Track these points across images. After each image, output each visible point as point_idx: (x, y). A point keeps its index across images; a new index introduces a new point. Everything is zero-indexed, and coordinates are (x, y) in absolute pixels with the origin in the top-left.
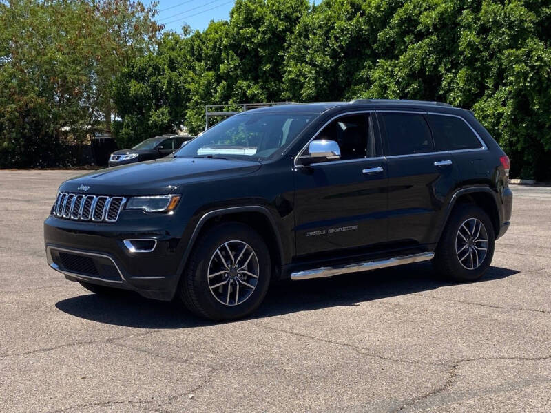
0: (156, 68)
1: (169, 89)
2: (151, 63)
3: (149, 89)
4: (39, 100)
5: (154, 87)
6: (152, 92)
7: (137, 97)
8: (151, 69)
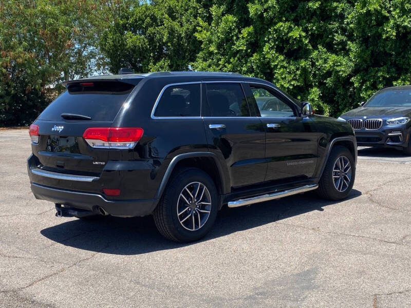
0: (154, 19)
1: (170, 39)
2: (147, 13)
3: (146, 41)
4: (28, 55)
5: (151, 39)
6: (149, 45)
7: (134, 50)
8: (148, 19)
